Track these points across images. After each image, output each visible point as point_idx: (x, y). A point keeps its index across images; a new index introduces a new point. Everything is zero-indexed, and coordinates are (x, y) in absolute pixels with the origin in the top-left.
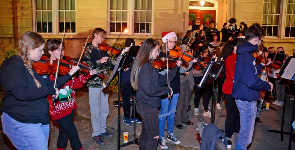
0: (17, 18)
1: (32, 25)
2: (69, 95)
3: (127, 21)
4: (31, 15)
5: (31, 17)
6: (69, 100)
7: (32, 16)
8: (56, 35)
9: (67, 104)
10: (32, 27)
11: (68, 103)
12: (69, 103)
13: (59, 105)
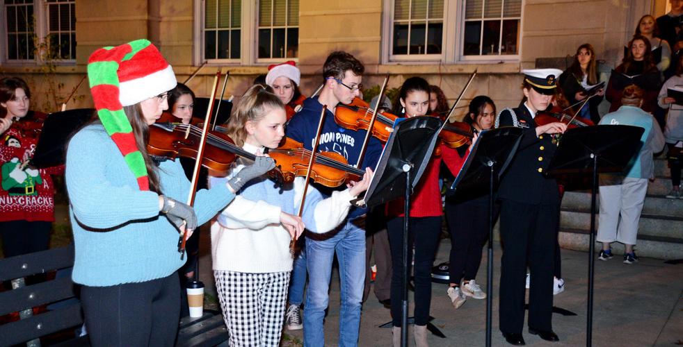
0: (160, 22)
1: (193, 39)
2: (29, 185)
3: (442, 17)
4: (191, 12)
5: (189, 18)
6: (27, 193)
7: (193, 15)
8: (249, 66)
9: (22, 201)
10: (191, 43)
11: (25, 201)
12: (27, 201)
13: (8, 198)
